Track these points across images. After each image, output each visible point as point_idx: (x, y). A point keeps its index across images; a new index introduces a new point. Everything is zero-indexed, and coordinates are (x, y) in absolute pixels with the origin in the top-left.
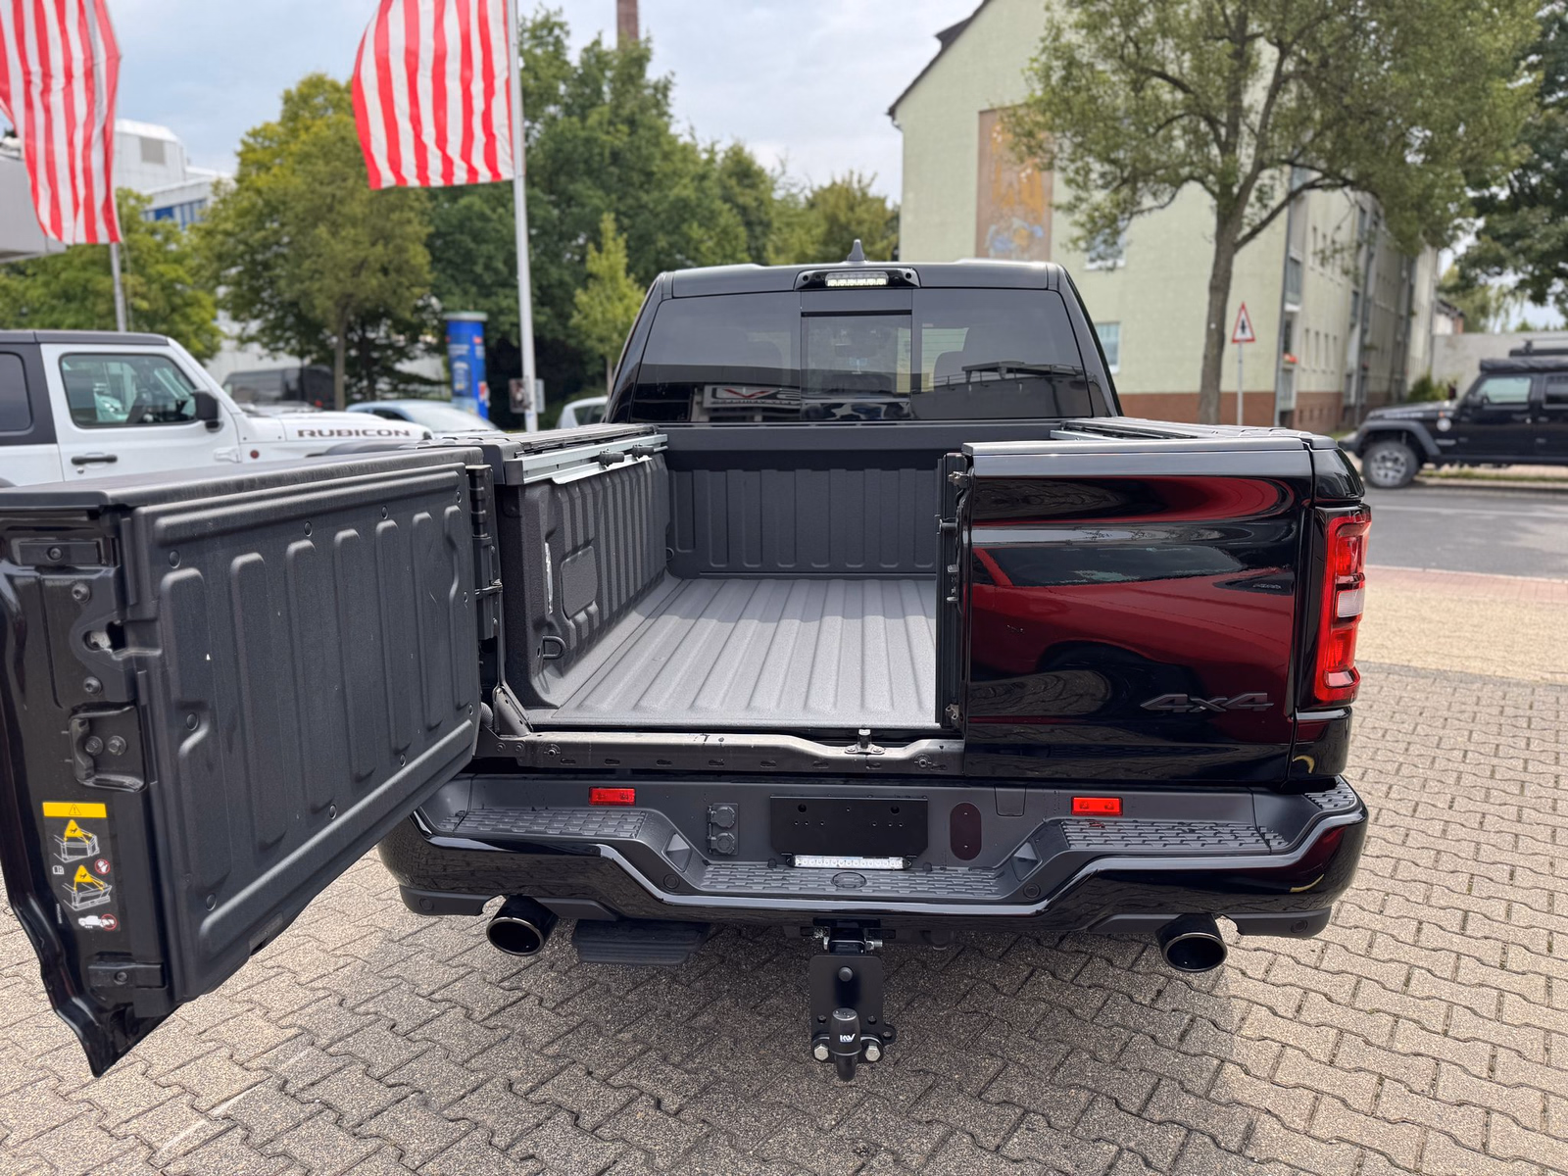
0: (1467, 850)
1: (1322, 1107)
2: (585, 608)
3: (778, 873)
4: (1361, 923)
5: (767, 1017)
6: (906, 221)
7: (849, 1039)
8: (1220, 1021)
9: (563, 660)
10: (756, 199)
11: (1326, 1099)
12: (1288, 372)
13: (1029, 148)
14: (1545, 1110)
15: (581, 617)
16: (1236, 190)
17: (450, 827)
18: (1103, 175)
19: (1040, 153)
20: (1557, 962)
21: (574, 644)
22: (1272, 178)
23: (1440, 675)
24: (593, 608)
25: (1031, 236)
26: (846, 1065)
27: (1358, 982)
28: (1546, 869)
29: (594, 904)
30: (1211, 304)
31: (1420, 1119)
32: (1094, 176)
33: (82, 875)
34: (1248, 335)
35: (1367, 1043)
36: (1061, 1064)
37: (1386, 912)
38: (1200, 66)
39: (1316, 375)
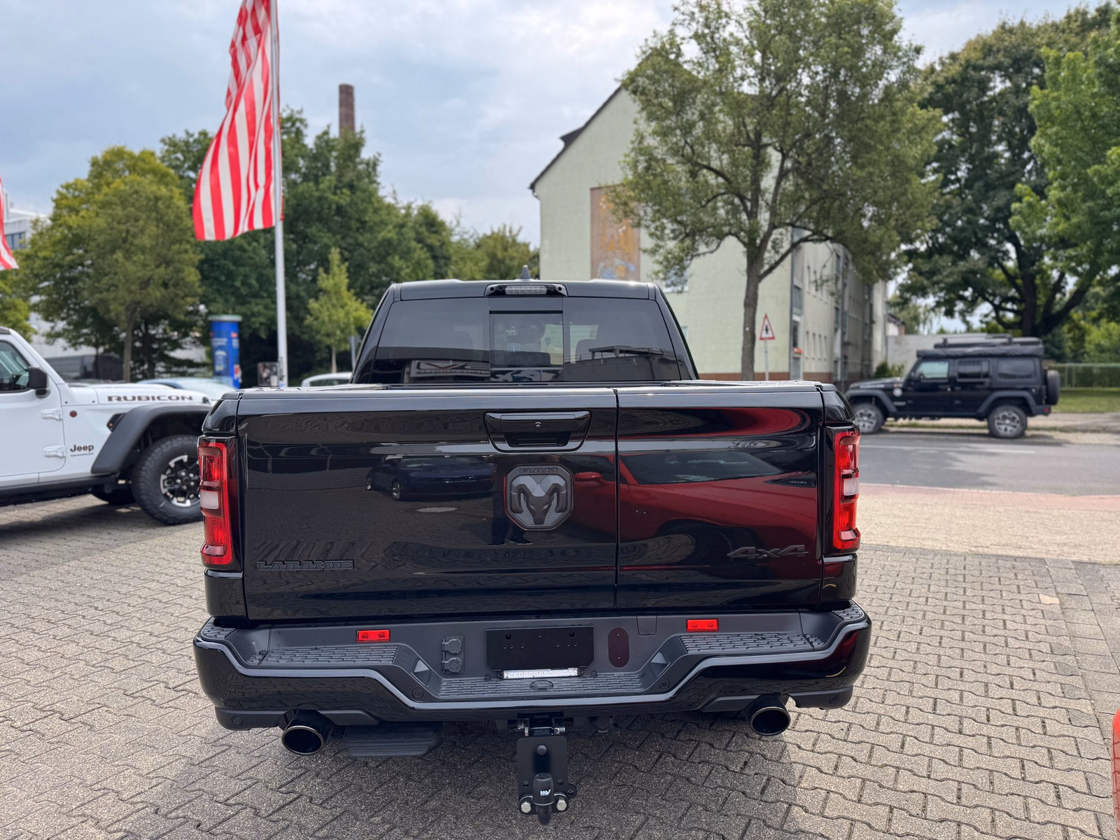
0: (933, 660)
1: (856, 830)
3: (492, 684)
4: (871, 710)
5: (478, 799)
6: (544, 258)
7: (546, 793)
8: (787, 778)
10: (440, 241)
11: (858, 825)
12: (797, 359)
13: (625, 213)
14: (993, 821)
16: (758, 241)
17: (256, 662)
18: (673, 231)
19: (632, 216)
20: (993, 728)
22: (781, 234)
23: (907, 551)
25: (627, 270)
26: (545, 814)
27: (872, 748)
28: (982, 670)
29: (362, 712)
30: (746, 313)
31: (917, 833)
32: (667, 231)
34: (770, 335)
35: (881, 786)
36: (684, 815)
37: (886, 702)
38: (734, 163)
39: (815, 361)
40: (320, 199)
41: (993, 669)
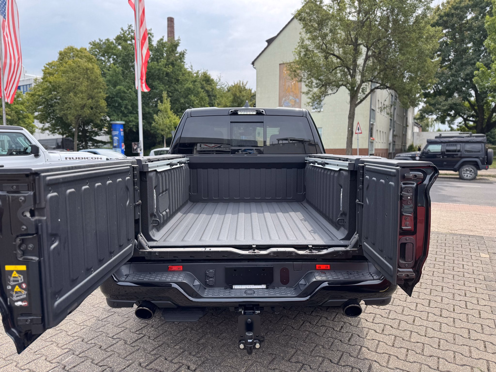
0: (429, 282)
1: (391, 359)
2: (165, 210)
3: (227, 291)
4: (400, 304)
5: (222, 340)
6: (258, 96)
7: (251, 341)
8: (360, 335)
9: (159, 226)
10: (211, 88)
11: (392, 357)
12: (372, 142)
13: (295, 75)
14: (454, 357)
15: (164, 213)
16: (355, 89)
17: (123, 279)
18: (316, 84)
19: (298, 77)
20: (456, 314)
21: (162, 221)
22: (366, 85)
24: (168, 210)
25: (295, 101)
26: (250, 349)
27: (400, 322)
28: (452, 287)
29: (169, 302)
30: (349, 123)
31: (419, 361)
32: (314, 84)
33: (17, 289)
34: (360, 131)
35: (403, 339)
36: (313, 350)
37: (407, 301)
38: (345, 53)
39: (380, 143)
40: (159, 70)
41: (457, 287)
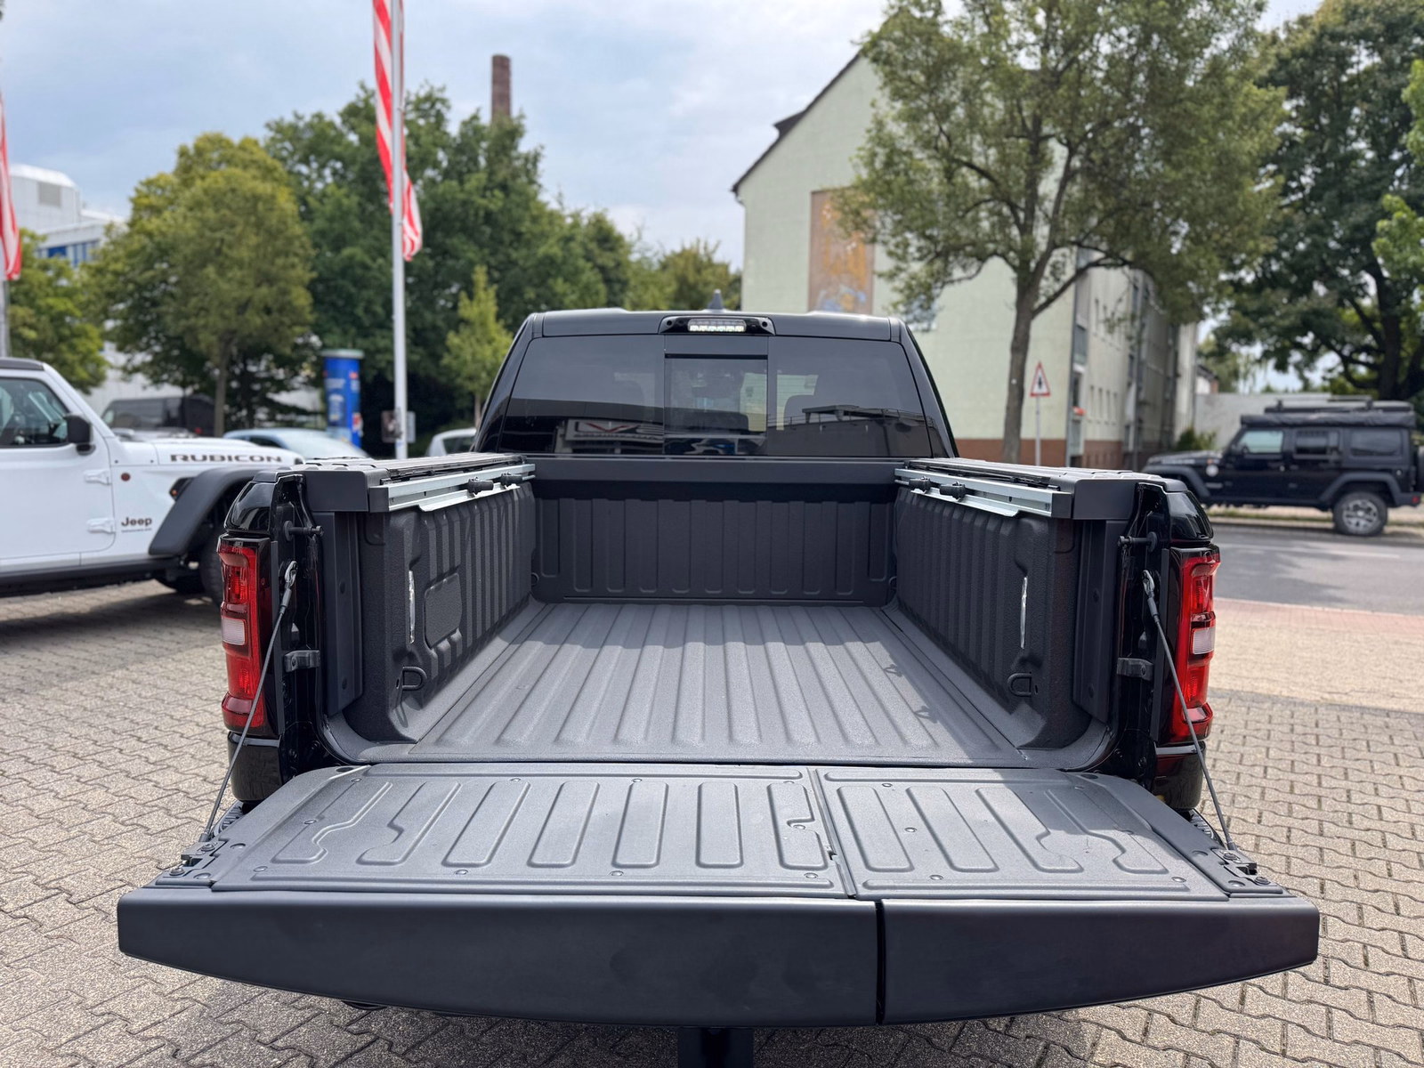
2: (448, 637)
6: (748, 283)
8: (1073, 1047)
9: (423, 692)
10: (614, 261)
12: (1077, 422)
13: (856, 224)
15: (444, 645)
16: (1033, 265)
18: (919, 249)
19: (867, 229)
20: (1375, 977)
21: (435, 673)
22: (1064, 255)
24: (457, 636)
25: (856, 300)
28: (1351, 882)
30: (1012, 362)
32: (912, 250)
34: (1044, 390)
38: (1003, 160)
39: (1100, 426)
40: (465, 203)
41: (1368, 882)
